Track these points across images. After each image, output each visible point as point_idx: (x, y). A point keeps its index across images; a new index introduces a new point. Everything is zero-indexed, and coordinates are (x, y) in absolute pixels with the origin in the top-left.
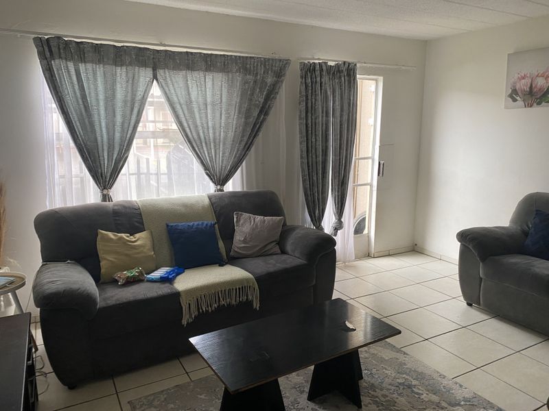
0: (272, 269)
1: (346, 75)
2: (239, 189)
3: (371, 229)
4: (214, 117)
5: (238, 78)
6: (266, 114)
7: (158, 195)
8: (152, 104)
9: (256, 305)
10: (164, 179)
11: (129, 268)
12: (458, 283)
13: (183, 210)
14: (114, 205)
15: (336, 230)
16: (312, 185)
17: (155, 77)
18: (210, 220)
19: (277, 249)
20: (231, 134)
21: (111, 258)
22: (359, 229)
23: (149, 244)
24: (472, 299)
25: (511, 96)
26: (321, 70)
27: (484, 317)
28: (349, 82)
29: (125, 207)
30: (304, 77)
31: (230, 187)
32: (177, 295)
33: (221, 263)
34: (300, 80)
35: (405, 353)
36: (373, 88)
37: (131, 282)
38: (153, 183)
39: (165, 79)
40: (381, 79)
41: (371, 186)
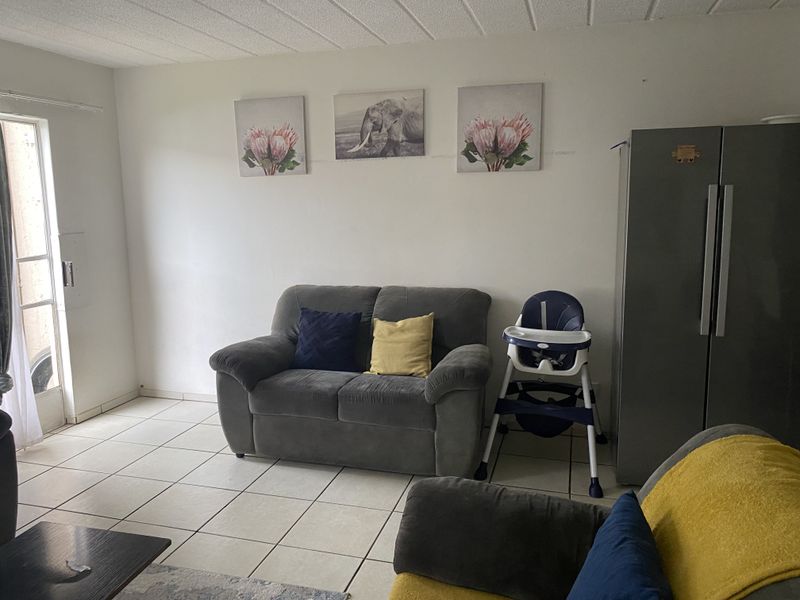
12: (221, 429)
24: (243, 447)
25: (246, 159)
27: (263, 467)
35: (170, 569)
40: (43, 123)
41: (53, 303)
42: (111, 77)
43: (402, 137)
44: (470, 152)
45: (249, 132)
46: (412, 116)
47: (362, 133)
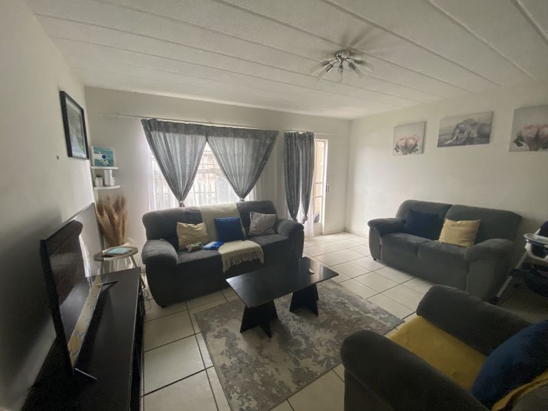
0: (270, 242)
1: (308, 139)
2: (252, 200)
3: (322, 220)
4: (239, 162)
5: (252, 141)
6: (267, 160)
7: (210, 203)
8: (205, 155)
9: (262, 261)
10: (213, 195)
11: (194, 242)
12: (368, 248)
13: (223, 211)
14: (186, 209)
15: (304, 221)
16: (291, 197)
17: (207, 140)
18: (238, 216)
19: (273, 231)
20: (248, 171)
21: (184, 237)
22: (316, 221)
23: (205, 229)
24: (376, 256)
25: (396, 149)
26: (295, 137)
27: (382, 266)
28: (310, 143)
29: (192, 210)
30: (286, 140)
31: (247, 199)
32: (220, 256)
33: (243, 239)
34: (284, 142)
36: (323, 146)
37: (195, 250)
38: (207, 197)
39: (212, 142)
40: (327, 141)
41: (322, 197)
42: (350, 123)
43: (475, 135)
44: (519, 141)
45: (398, 138)
46: (484, 125)
47: (453, 135)
